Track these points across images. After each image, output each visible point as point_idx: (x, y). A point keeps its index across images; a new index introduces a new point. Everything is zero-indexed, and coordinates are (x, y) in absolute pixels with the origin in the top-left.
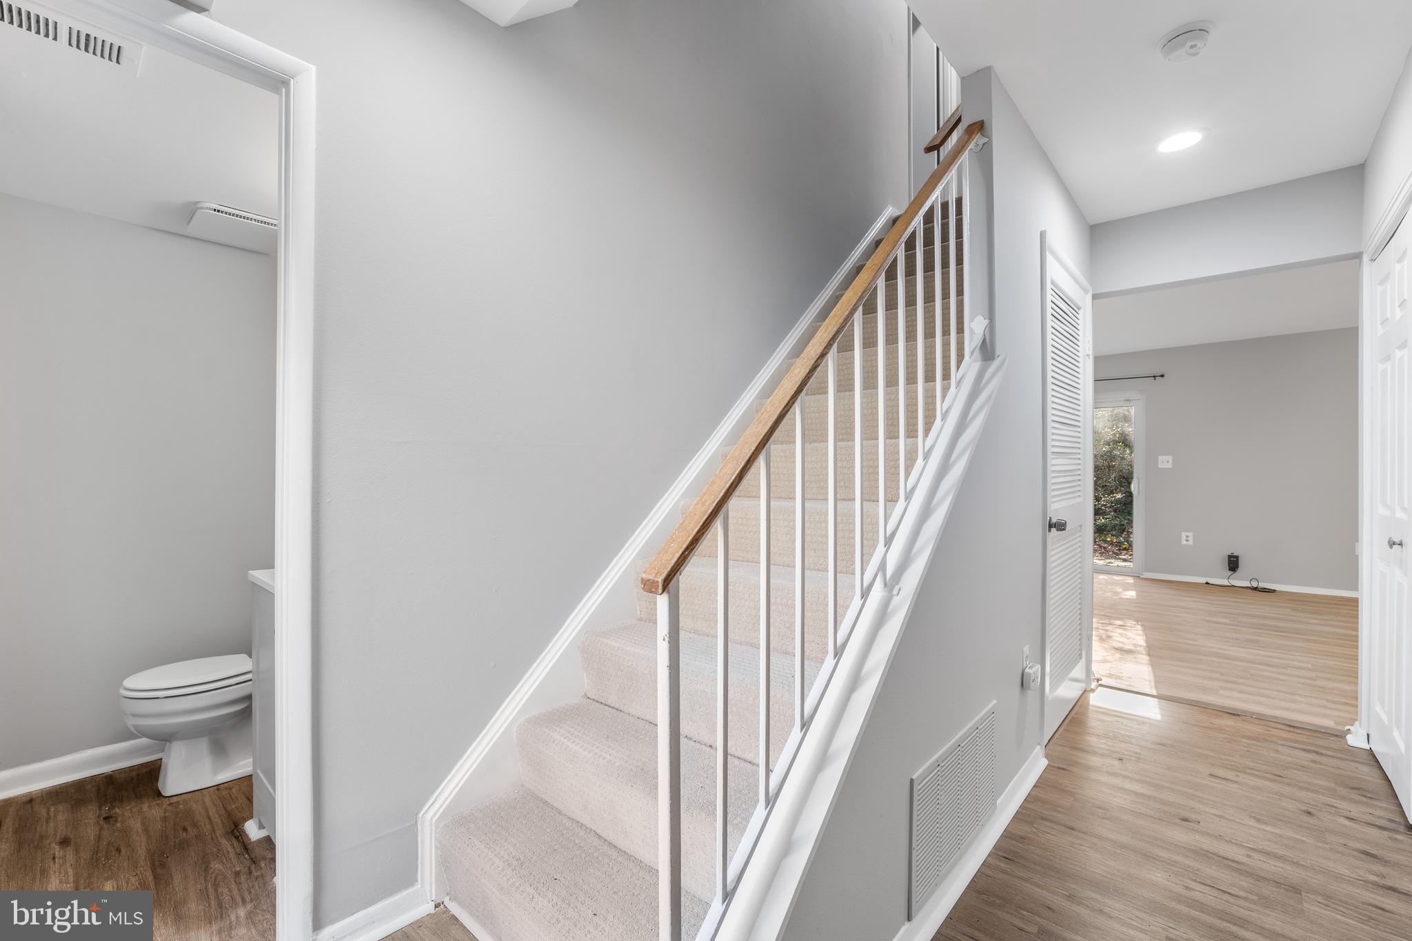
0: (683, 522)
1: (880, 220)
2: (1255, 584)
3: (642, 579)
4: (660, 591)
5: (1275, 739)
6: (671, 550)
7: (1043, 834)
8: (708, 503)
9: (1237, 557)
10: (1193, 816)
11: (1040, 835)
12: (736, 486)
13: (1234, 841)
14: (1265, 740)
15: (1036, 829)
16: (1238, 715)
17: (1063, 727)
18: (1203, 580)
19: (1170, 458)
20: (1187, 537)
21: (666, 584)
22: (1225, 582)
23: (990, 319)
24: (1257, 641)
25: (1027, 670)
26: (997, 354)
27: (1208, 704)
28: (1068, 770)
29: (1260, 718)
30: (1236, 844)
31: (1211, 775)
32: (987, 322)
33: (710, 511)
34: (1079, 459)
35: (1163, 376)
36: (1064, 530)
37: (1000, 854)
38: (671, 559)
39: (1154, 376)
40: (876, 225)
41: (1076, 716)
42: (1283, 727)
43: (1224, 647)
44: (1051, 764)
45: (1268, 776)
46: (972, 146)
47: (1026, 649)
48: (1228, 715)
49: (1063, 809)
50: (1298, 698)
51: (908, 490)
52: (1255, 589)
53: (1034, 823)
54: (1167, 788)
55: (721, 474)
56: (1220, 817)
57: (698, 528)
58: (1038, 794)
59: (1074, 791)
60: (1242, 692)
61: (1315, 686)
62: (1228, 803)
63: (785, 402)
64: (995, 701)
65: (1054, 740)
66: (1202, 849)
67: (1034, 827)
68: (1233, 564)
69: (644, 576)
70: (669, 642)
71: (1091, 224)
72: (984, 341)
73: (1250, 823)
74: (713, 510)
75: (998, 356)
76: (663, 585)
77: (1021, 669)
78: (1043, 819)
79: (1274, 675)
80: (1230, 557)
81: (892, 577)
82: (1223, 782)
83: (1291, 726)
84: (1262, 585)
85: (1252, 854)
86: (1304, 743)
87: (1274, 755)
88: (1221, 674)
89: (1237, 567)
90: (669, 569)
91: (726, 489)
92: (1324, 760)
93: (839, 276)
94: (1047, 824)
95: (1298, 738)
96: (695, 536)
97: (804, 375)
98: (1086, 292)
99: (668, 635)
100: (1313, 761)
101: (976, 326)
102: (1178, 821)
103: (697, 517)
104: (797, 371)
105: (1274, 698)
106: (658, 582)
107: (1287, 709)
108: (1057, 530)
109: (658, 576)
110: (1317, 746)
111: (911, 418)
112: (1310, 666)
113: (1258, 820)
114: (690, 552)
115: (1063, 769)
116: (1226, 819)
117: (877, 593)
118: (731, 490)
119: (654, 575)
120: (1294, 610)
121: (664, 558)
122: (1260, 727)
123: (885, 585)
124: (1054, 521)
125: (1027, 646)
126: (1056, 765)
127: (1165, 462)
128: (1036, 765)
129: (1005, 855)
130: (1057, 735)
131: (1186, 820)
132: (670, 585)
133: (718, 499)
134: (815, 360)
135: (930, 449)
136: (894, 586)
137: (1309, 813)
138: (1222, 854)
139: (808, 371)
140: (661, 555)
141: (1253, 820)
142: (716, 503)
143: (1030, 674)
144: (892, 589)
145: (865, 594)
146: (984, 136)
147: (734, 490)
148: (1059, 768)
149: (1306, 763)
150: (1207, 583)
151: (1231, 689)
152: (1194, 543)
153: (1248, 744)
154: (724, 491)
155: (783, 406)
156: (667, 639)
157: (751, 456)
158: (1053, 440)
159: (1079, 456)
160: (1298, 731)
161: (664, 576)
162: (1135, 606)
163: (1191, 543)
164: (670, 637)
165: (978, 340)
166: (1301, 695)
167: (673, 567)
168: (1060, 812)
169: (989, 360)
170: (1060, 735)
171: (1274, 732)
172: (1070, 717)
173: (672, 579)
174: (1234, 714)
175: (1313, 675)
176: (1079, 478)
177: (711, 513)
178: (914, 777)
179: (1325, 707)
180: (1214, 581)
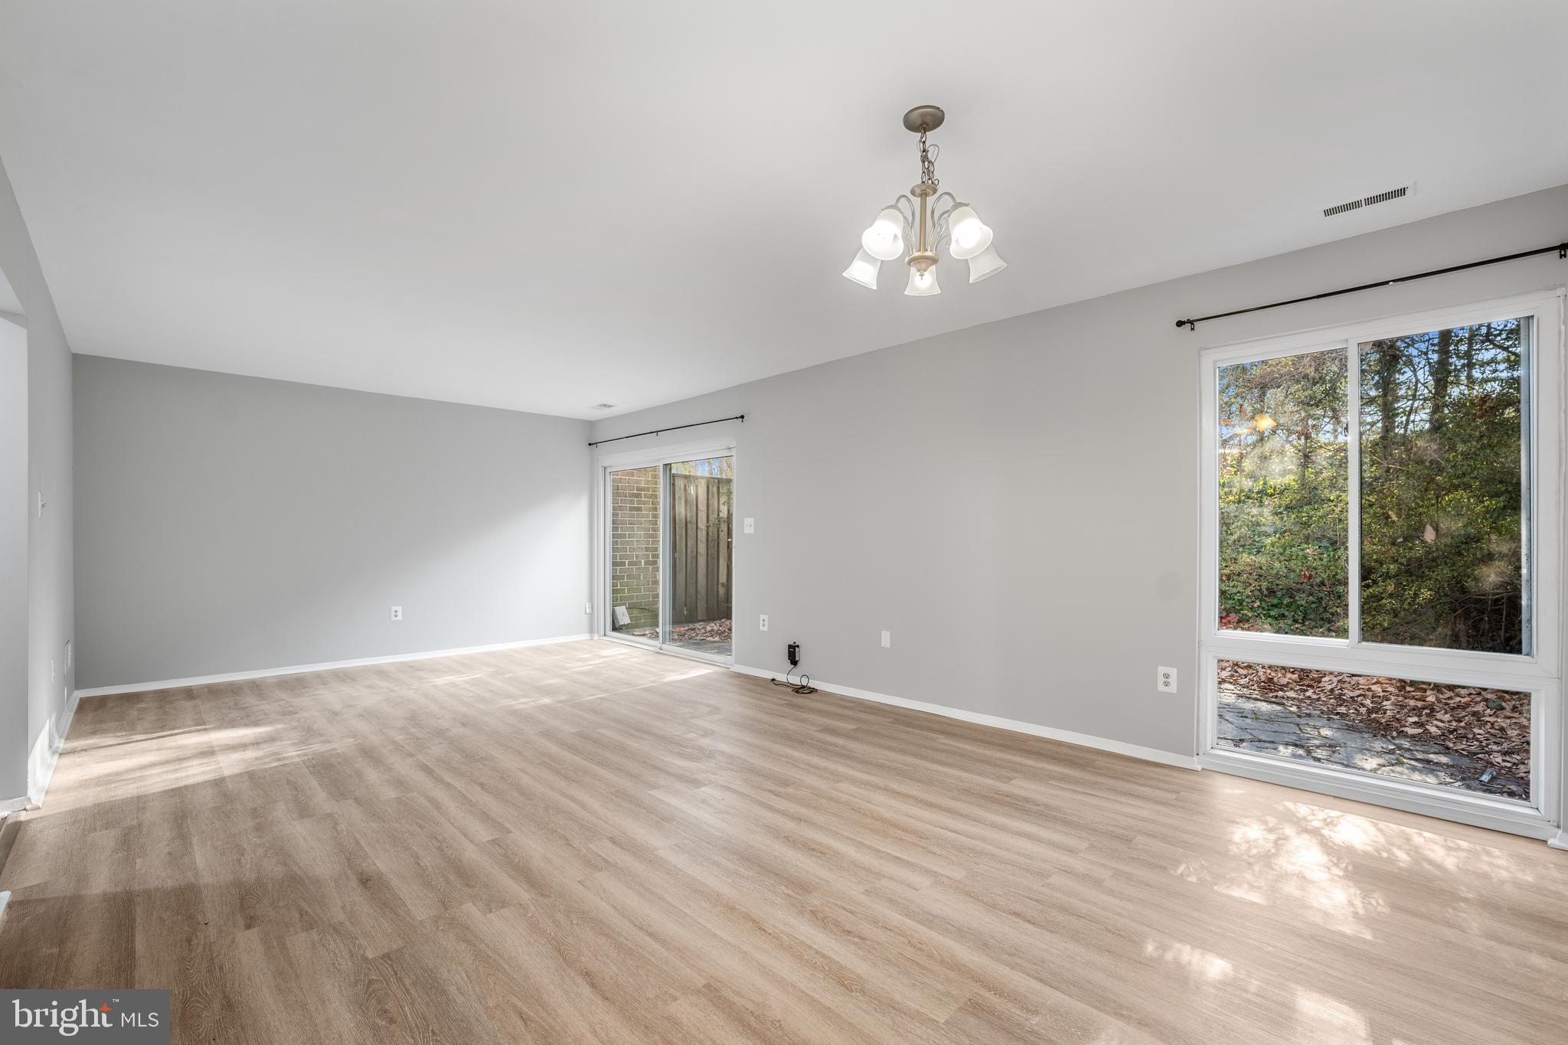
2: (805, 682)
9: (799, 647)
18: (770, 676)
35: (744, 417)
39: (739, 417)
52: (801, 688)
68: (792, 654)
80: (790, 646)
84: (811, 683)
127: (749, 526)
150: (773, 680)
163: (766, 628)
180: (778, 677)
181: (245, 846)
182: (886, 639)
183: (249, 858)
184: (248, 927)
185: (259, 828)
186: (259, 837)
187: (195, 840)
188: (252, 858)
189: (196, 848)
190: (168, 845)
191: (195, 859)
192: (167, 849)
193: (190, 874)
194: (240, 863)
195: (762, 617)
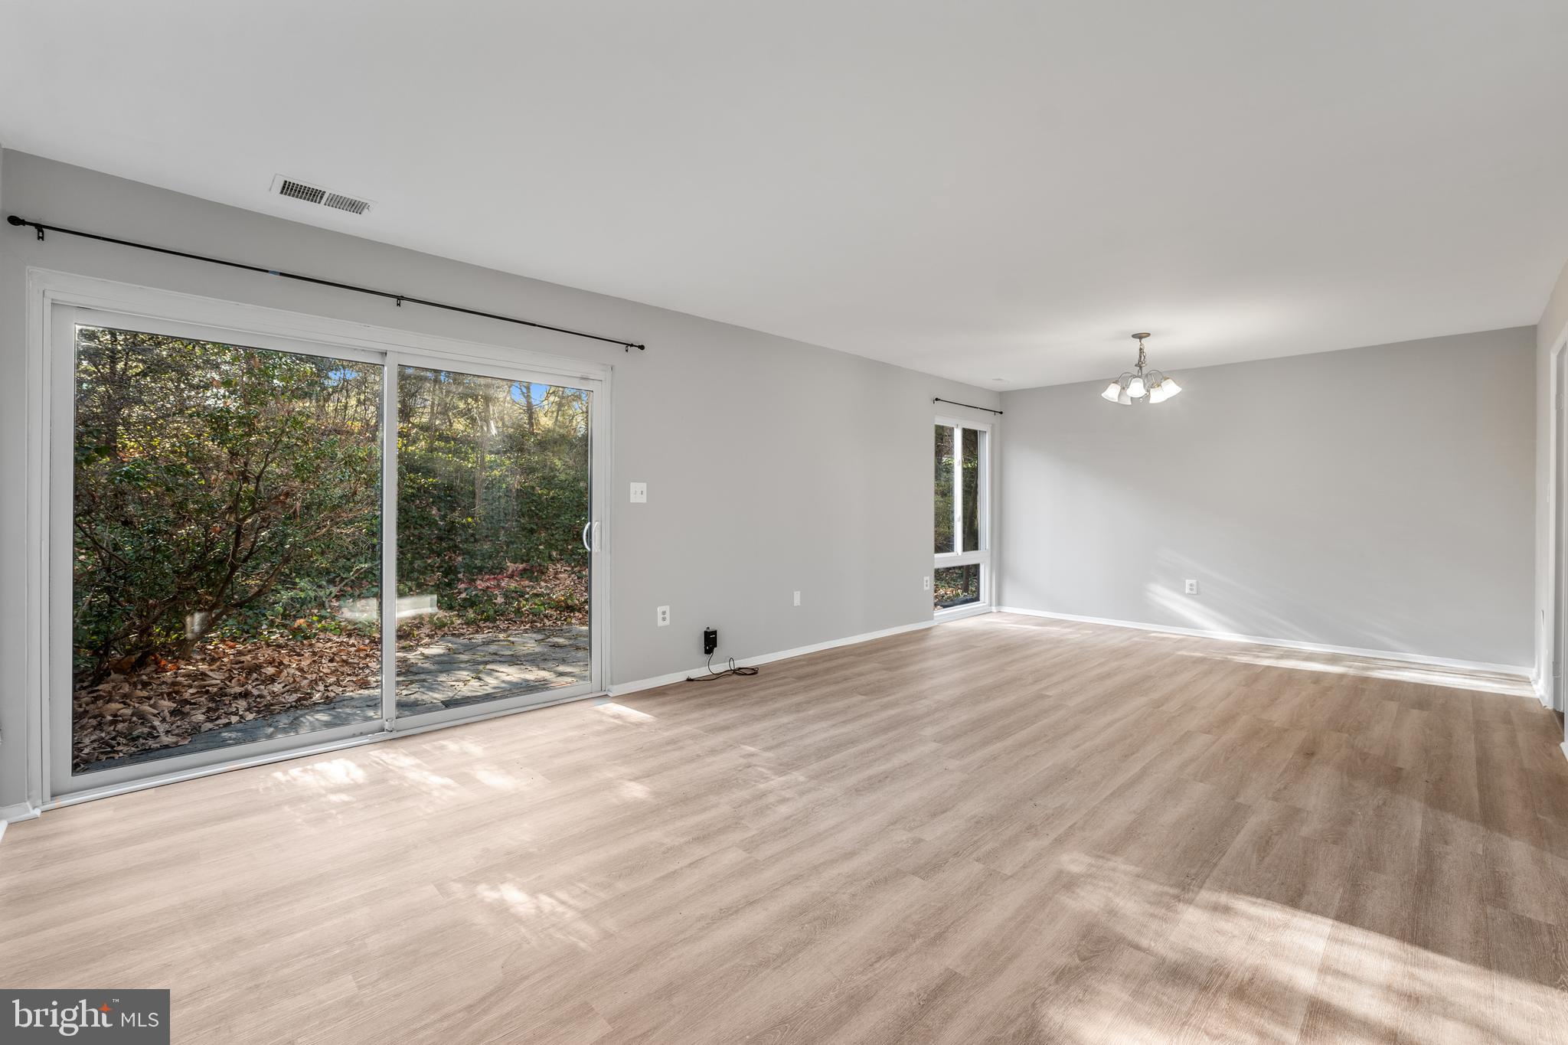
2: (732, 666)
9: (715, 633)
18: (680, 677)
19: (643, 486)
20: (663, 613)
22: (703, 672)
35: (642, 347)
39: (629, 348)
52: (732, 673)
68: (710, 641)
80: (706, 633)
84: (739, 664)
89: (714, 646)
127: (638, 492)
150: (689, 680)
152: (671, 621)
163: (667, 622)
180: (695, 673)
181: (1371, 812)
182: (797, 601)
183: (1375, 801)
184: (1401, 769)
185: (1348, 821)
186: (1353, 813)
187: (1417, 843)
188: (1373, 800)
189: (1418, 835)
190: (1447, 853)
191: (1422, 825)
192: (1449, 848)
193: (1431, 816)
194: (1385, 802)
195: (660, 610)
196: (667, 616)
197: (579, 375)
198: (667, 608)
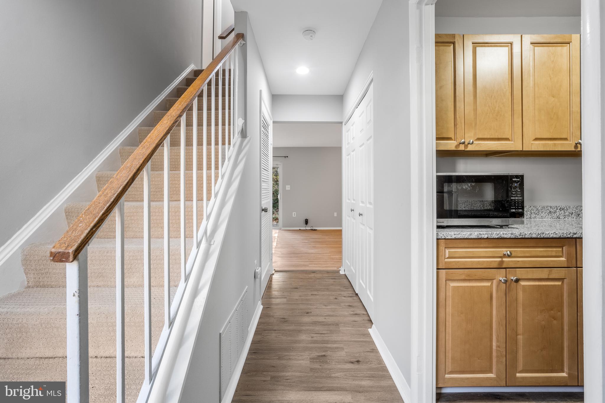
0: (88, 209)
1: (188, 69)
2: (312, 228)
3: (51, 253)
4: (71, 259)
5: (324, 278)
6: (79, 228)
7: (266, 337)
8: (109, 195)
9: (307, 220)
10: (309, 311)
11: (265, 337)
12: (130, 184)
13: (321, 315)
14: (323, 278)
15: (263, 335)
16: (315, 272)
17: (265, 292)
18: (298, 229)
19: (289, 186)
20: (294, 214)
21: (76, 253)
22: (304, 229)
23: (245, 120)
24: (315, 247)
25: (257, 271)
26: (248, 135)
27: (307, 270)
28: (270, 308)
29: (320, 272)
30: (322, 316)
31: (312, 295)
32: (243, 121)
33: (112, 200)
34: (269, 184)
35: (287, 157)
36: (267, 211)
37: (252, 352)
38: (80, 235)
39: (285, 157)
40: (186, 71)
41: (270, 285)
42: (326, 273)
43: (308, 250)
44: (264, 307)
45: (325, 290)
46: (239, 43)
47: (256, 262)
48: (312, 273)
49: (271, 323)
50: (328, 263)
51: (216, 193)
52: (312, 230)
53: (262, 334)
54: (301, 303)
55: (118, 177)
56: (316, 308)
57: (103, 211)
58: (262, 321)
59: (273, 315)
60: (315, 264)
61: (330, 258)
62: (317, 303)
63: (160, 138)
64: (247, 286)
65: (264, 297)
66: (314, 322)
67: (262, 335)
68: (307, 222)
69: (53, 250)
70: (79, 296)
71: (273, 94)
72: (242, 129)
73: (324, 307)
74: (115, 199)
75: (248, 137)
76: (74, 255)
77: (254, 271)
78: (265, 330)
79: (321, 257)
80: (306, 220)
81: (209, 236)
82: (315, 296)
83: (328, 272)
84: (314, 228)
85: (326, 318)
86: (331, 277)
87: (325, 283)
88: (309, 259)
89: (308, 223)
90: (79, 242)
91: (123, 185)
92: (336, 280)
93: (168, 90)
94: (267, 332)
95: (330, 275)
96: (101, 217)
97: (170, 125)
98: (271, 120)
99: (78, 292)
100: (334, 282)
101: (239, 122)
102: (306, 314)
103: (101, 205)
104: (165, 122)
105: (322, 264)
106: (68, 253)
107: (326, 267)
108: (265, 212)
109: (69, 248)
110: (334, 277)
111: (209, 162)
112: (328, 252)
113: (325, 306)
114: (97, 229)
115: (268, 307)
116: (318, 308)
117: (203, 245)
118: (127, 187)
119: (64, 248)
120: (322, 235)
121: (73, 234)
122: (320, 274)
123: (207, 240)
124: (263, 208)
125: (256, 261)
126: (266, 307)
127: (288, 188)
128: (259, 309)
129: (254, 352)
130: (264, 295)
131: (308, 313)
132: (80, 255)
133: (118, 193)
134: (176, 117)
135: (224, 174)
136: (212, 240)
137: (336, 298)
138: (319, 321)
139: (172, 122)
140: (70, 233)
141: (324, 306)
142: (116, 195)
143: (258, 272)
144: (210, 242)
145: (198, 245)
146: (244, 41)
147: (129, 187)
148: (267, 308)
149: (333, 283)
150: (300, 229)
151: (312, 264)
152: (296, 216)
153: (319, 281)
154: (121, 187)
155: (159, 139)
156: (77, 295)
157: (140, 167)
158: (263, 176)
159: (269, 183)
160: (329, 273)
161: (74, 248)
162: (281, 240)
163: (295, 216)
164: (79, 293)
165: (240, 129)
166: (328, 262)
167: (83, 240)
168: (270, 325)
169: (244, 138)
170: (265, 294)
171: (324, 275)
172: (267, 286)
173: (82, 249)
174: (314, 272)
175: (329, 254)
176: (269, 191)
177: (113, 201)
178: (221, 332)
179: (334, 264)
180: (302, 228)
195: (293, 213)
196: (295, 214)
197: (275, 164)
198: (295, 213)
